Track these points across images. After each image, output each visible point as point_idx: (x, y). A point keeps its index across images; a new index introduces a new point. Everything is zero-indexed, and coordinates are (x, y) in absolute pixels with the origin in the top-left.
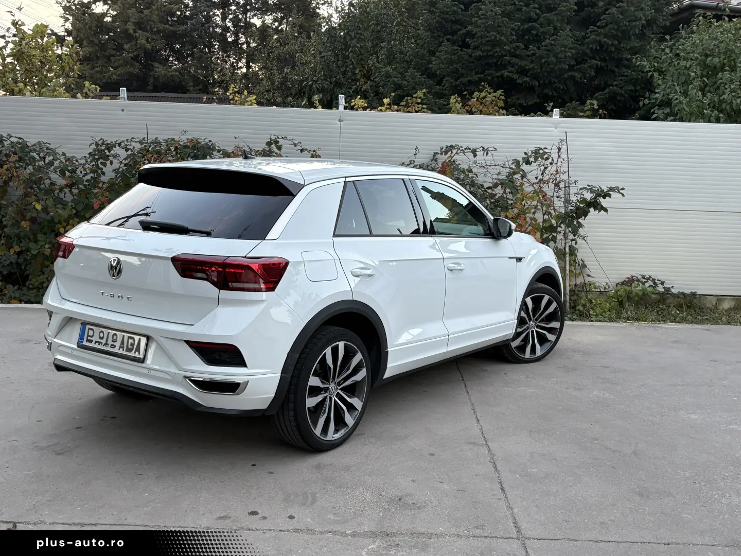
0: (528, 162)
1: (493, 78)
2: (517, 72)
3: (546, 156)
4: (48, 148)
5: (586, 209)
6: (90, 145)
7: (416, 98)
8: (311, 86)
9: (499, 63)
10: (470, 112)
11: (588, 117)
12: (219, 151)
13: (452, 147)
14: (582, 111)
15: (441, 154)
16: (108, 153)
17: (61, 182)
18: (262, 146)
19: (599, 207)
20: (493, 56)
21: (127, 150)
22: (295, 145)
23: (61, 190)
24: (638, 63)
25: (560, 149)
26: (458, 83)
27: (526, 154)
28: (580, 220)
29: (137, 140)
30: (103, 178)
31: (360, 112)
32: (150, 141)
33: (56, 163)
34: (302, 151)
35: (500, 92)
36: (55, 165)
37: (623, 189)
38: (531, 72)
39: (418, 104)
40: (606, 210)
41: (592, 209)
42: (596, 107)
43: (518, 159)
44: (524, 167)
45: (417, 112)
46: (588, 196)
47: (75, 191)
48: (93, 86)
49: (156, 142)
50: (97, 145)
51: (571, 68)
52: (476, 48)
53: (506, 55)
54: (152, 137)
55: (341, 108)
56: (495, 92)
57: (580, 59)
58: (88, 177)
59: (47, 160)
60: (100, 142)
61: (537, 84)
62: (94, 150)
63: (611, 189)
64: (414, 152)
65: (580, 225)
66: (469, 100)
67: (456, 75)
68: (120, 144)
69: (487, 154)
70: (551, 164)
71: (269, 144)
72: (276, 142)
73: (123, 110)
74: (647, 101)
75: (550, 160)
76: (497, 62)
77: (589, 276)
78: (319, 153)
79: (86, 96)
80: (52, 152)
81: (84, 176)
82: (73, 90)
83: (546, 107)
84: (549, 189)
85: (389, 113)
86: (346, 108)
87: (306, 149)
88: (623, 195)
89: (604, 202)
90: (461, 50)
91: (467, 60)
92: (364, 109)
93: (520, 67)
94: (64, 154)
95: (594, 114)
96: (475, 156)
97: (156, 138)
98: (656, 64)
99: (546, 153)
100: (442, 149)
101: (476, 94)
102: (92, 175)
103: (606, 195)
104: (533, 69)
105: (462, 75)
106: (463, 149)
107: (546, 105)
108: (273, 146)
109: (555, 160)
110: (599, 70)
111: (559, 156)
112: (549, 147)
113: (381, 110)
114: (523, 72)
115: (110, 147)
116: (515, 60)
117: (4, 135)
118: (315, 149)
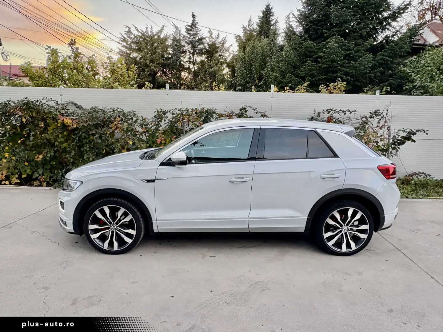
0: (371, 117)
1: (331, 78)
2: (344, 74)
4: (134, 114)
5: (404, 141)
6: (155, 112)
7: (303, 86)
9: (335, 70)
10: (330, 92)
12: (216, 114)
15: (324, 113)
16: (163, 116)
17: (141, 130)
18: (238, 111)
19: (411, 139)
21: (173, 114)
22: (254, 110)
23: (141, 134)
24: (403, 69)
25: (387, 110)
27: (371, 113)
28: (400, 146)
29: (178, 109)
30: (160, 128)
34: (257, 112)
35: (344, 83)
36: (138, 122)
38: (351, 74)
39: (304, 89)
40: (414, 141)
41: (406, 141)
43: (366, 116)
44: (369, 119)
46: (405, 134)
47: (147, 134)
48: (149, 84)
49: (187, 110)
50: (158, 112)
53: (338, 66)
54: (184, 108)
55: (272, 91)
56: (342, 83)
58: (153, 128)
59: (134, 120)
60: (160, 111)
61: (353, 80)
62: (157, 115)
64: (314, 112)
65: (399, 149)
68: (169, 111)
69: (351, 113)
70: (382, 118)
71: (241, 110)
72: (245, 109)
74: (407, 87)
75: (382, 116)
78: (266, 113)
79: (147, 88)
80: (136, 116)
81: (151, 127)
87: (259, 112)
88: (427, 134)
89: (413, 137)
90: (316, 65)
91: (318, 69)
93: (346, 71)
94: (142, 117)
96: (345, 114)
97: (187, 108)
98: (411, 69)
99: (380, 112)
100: (323, 111)
102: (155, 127)
103: (414, 134)
104: (352, 72)
106: (338, 111)
107: (363, 89)
108: (243, 111)
109: (385, 116)
110: (382, 73)
111: (387, 114)
115: (165, 113)
116: (343, 69)
117: (116, 108)
118: (264, 111)
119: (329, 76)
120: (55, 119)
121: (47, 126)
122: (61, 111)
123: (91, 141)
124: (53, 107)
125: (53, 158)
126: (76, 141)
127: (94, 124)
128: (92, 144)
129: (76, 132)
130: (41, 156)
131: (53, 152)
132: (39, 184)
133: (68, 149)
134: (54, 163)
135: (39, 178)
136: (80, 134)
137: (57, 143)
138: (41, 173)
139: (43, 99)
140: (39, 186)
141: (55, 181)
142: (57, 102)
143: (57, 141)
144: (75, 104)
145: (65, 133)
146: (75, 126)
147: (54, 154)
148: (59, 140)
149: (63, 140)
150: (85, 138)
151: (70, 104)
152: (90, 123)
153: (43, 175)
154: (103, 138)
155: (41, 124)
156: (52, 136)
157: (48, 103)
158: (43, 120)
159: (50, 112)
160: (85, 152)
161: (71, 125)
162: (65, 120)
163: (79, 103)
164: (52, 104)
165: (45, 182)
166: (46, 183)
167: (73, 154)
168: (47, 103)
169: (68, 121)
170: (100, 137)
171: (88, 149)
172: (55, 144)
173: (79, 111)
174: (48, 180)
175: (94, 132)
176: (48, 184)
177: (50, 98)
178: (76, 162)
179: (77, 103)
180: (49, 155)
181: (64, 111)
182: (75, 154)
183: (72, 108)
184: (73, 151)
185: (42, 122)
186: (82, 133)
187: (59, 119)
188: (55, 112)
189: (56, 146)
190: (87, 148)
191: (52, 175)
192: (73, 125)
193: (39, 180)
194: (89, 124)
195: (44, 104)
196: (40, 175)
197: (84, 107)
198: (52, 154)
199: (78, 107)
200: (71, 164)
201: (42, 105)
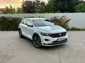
4: (21, 18)
24: (74, 7)
27: (62, 16)
35: (60, 11)
39: (53, 12)
42: (69, 12)
64: (52, 17)
65: (68, 23)
66: (57, 12)
72: (40, 17)
73: (27, 15)
74: (75, 11)
75: (65, 17)
76: (60, 8)
77: (69, 27)
82: (23, 13)
83: (65, 12)
84: (65, 20)
86: (46, 13)
89: (70, 20)
96: (58, 17)
100: (55, 16)
113: (49, 13)
114: (63, 9)
117: (17, 17)
118: (43, 17)
120: (7, 19)
121: (6, 21)
125: (7, 26)
133: (10, 24)
136: (12, 22)
140: (5, 31)
141: (8, 30)
143: (8, 23)
158: (5, 20)
164: (7, 17)
169: (10, 20)
170: (15, 22)
173: (12, 18)
176: (7, 31)
178: (11, 27)
183: (10, 18)
190: (13, 24)
194: (13, 20)
196: (5, 29)
201: (5, 17)
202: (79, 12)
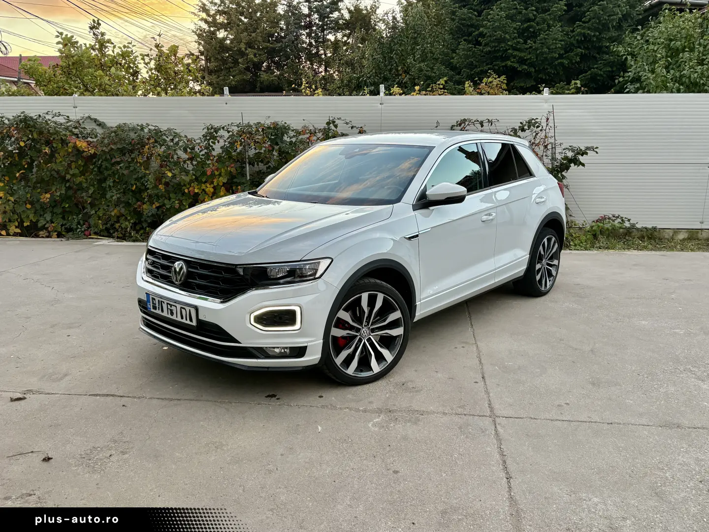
0: (523, 130)
1: (499, 68)
2: (518, 62)
3: (537, 124)
4: (174, 133)
5: (568, 164)
6: (203, 129)
7: (439, 84)
8: (365, 81)
9: (504, 56)
10: (481, 94)
11: (573, 94)
12: (293, 131)
13: (465, 120)
14: (569, 90)
15: (457, 126)
16: (216, 135)
17: (184, 156)
18: (323, 125)
19: (578, 163)
20: (499, 50)
21: (229, 132)
22: (347, 123)
23: (185, 162)
25: (548, 119)
26: (472, 72)
27: (521, 123)
28: (563, 173)
29: (235, 124)
30: (214, 153)
31: (398, 96)
32: (244, 125)
33: (181, 144)
34: (352, 127)
35: (503, 77)
37: (597, 148)
38: (528, 61)
39: (441, 89)
40: (583, 165)
41: (572, 165)
42: (579, 85)
43: (516, 128)
44: (520, 133)
45: (439, 95)
46: (570, 154)
47: (195, 163)
48: (207, 87)
49: (249, 126)
50: (208, 129)
51: (561, 56)
52: (486, 45)
53: (509, 49)
54: (246, 122)
55: (382, 94)
56: (499, 77)
57: (568, 48)
58: (203, 153)
59: (175, 142)
60: (210, 127)
61: (533, 70)
62: (206, 133)
63: (588, 148)
64: (436, 125)
65: (564, 177)
66: (479, 84)
67: (471, 66)
68: (223, 128)
69: (492, 124)
70: (541, 130)
71: (328, 123)
72: (334, 122)
73: (226, 104)
74: (621, 79)
75: (540, 128)
76: (502, 55)
77: (571, 216)
78: (365, 129)
79: (202, 94)
80: (176, 135)
81: (200, 152)
83: (539, 87)
84: (539, 150)
85: (418, 96)
86: (386, 95)
87: (355, 127)
88: (597, 153)
89: (582, 159)
90: (475, 48)
91: (479, 55)
92: (400, 94)
93: (520, 58)
94: (186, 136)
95: (578, 91)
96: (482, 126)
97: (249, 123)
98: (629, 49)
99: (537, 122)
100: (457, 122)
101: (485, 80)
102: (206, 151)
103: (584, 153)
104: (531, 58)
105: (476, 67)
106: (473, 121)
108: (331, 125)
109: (544, 128)
110: (583, 57)
111: (547, 125)
112: (540, 118)
113: (413, 95)
114: (522, 61)
115: (217, 130)
116: (515, 53)
117: (145, 125)
118: (362, 125)
119: (495, 65)
120: (64, 142)
121: (54, 152)
122: (73, 130)
123: (115, 172)
124: (61, 124)
125: (65, 198)
126: (94, 173)
127: (118, 148)
128: (117, 176)
129: (94, 160)
130: (48, 196)
131: (64, 188)
132: (47, 234)
133: (85, 185)
134: (67, 205)
135: (46, 226)
136: (100, 163)
137: (68, 177)
138: (48, 218)
139: (47, 114)
140: (47, 237)
141: (69, 230)
142: (68, 117)
143: (69, 173)
144: (95, 121)
145: (80, 162)
146: (92, 151)
147: (66, 192)
148: (71, 172)
149: (77, 171)
150: (107, 169)
151: (89, 120)
152: (113, 147)
153: (52, 222)
154: (132, 168)
155: (45, 149)
156: (62, 166)
157: (56, 119)
158: (48, 143)
159: (57, 131)
160: (108, 189)
161: (86, 150)
162: (77, 143)
163: (101, 119)
164: (61, 120)
165: (55, 231)
166: (56, 233)
167: (91, 192)
168: (53, 120)
169: (82, 144)
170: (128, 168)
171: (111, 184)
172: (67, 178)
173: (99, 131)
174: (60, 230)
175: (119, 160)
176: (59, 235)
177: (57, 111)
178: (97, 202)
179: (98, 118)
180: (58, 194)
181: (77, 130)
182: (94, 191)
183: (89, 126)
184: (91, 188)
185: (46, 146)
186: (102, 162)
187: (69, 143)
188: (64, 132)
189: (68, 181)
190: (110, 182)
191: (65, 222)
192: (89, 150)
193: (47, 229)
194: (112, 149)
195: (49, 120)
196: (47, 222)
197: (109, 125)
198: (63, 192)
199: (101, 125)
200: (89, 206)
201: (46, 121)
202: (663, 87)
